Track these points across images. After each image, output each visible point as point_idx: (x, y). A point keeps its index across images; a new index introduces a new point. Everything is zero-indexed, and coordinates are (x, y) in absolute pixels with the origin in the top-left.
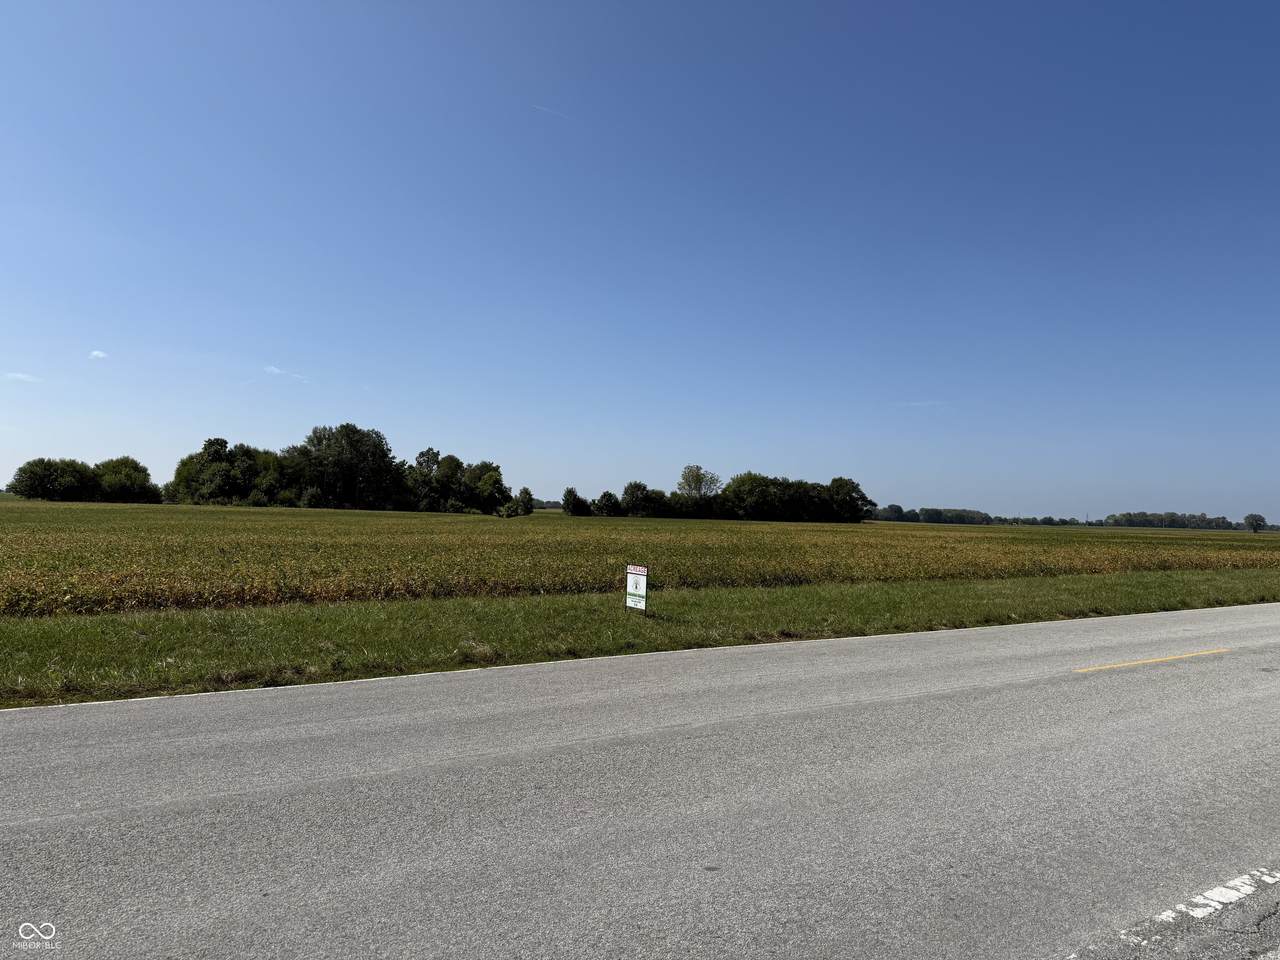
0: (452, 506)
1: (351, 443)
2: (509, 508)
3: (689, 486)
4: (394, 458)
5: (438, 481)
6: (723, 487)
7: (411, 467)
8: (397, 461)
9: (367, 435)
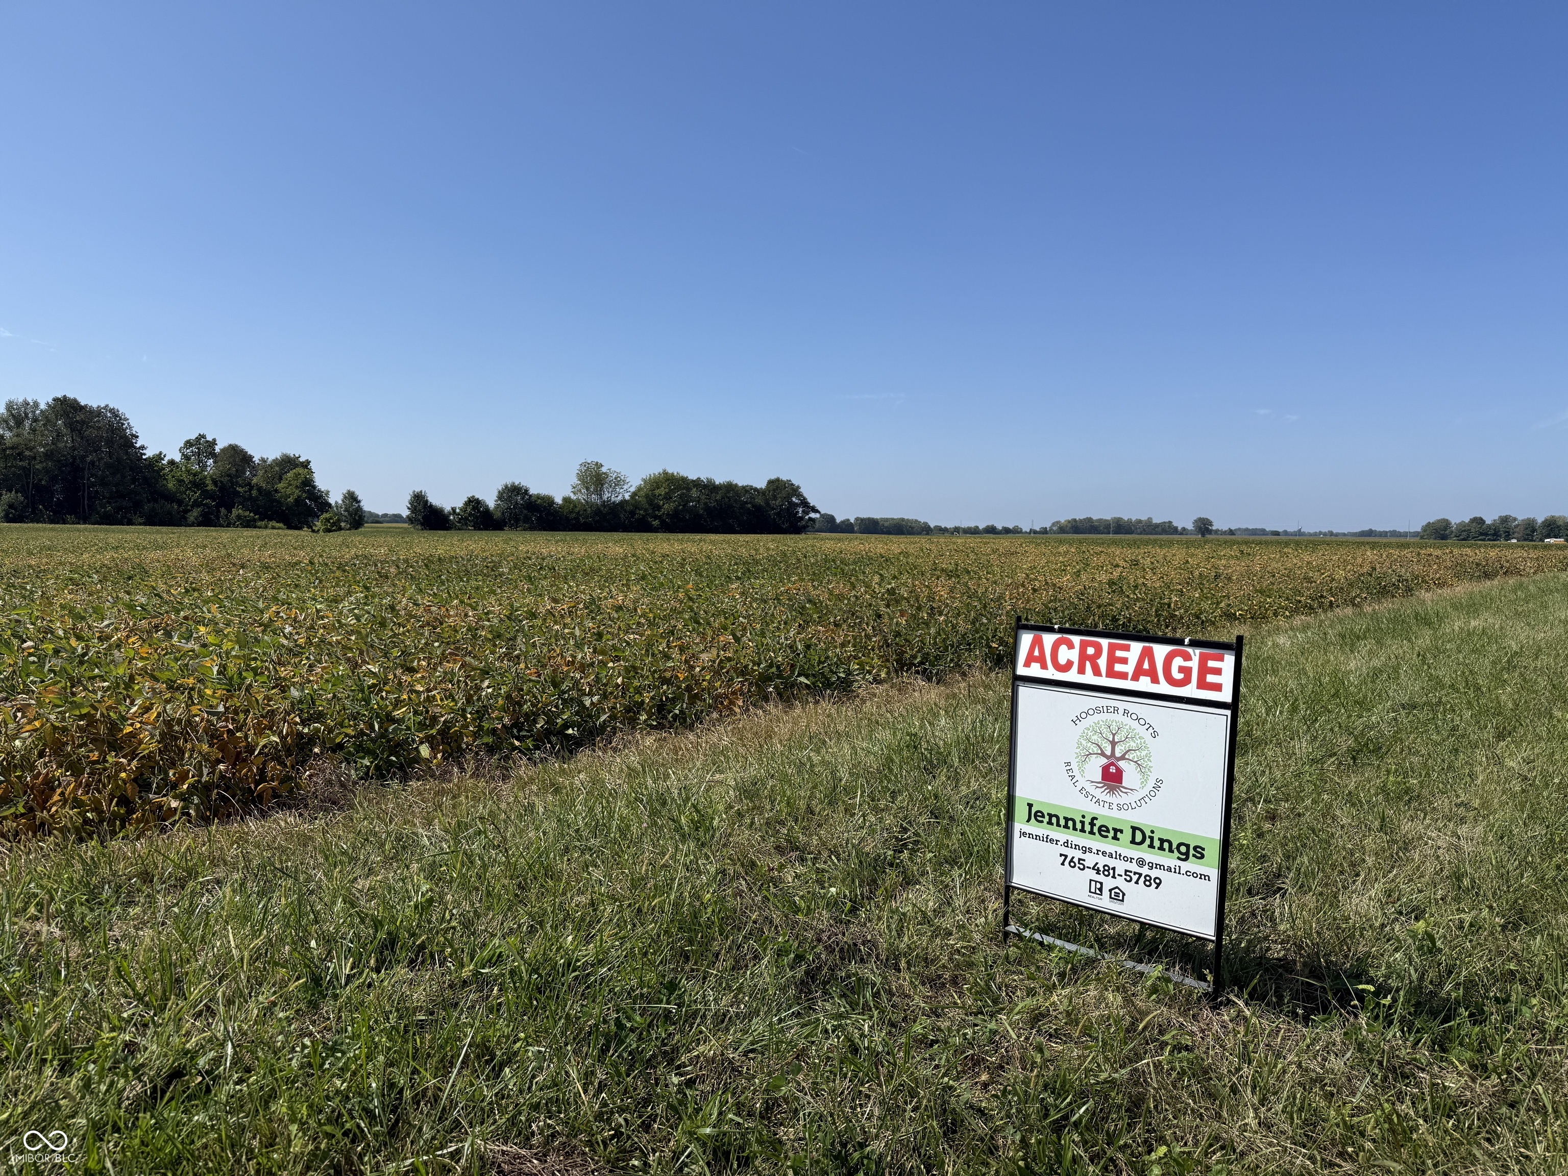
0: (239, 517)
1: (72, 426)
2: (328, 520)
3: (587, 489)
4: (143, 447)
5: (215, 482)
6: (633, 489)
7: (172, 462)
8: (149, 453)
9: (98, 413)
